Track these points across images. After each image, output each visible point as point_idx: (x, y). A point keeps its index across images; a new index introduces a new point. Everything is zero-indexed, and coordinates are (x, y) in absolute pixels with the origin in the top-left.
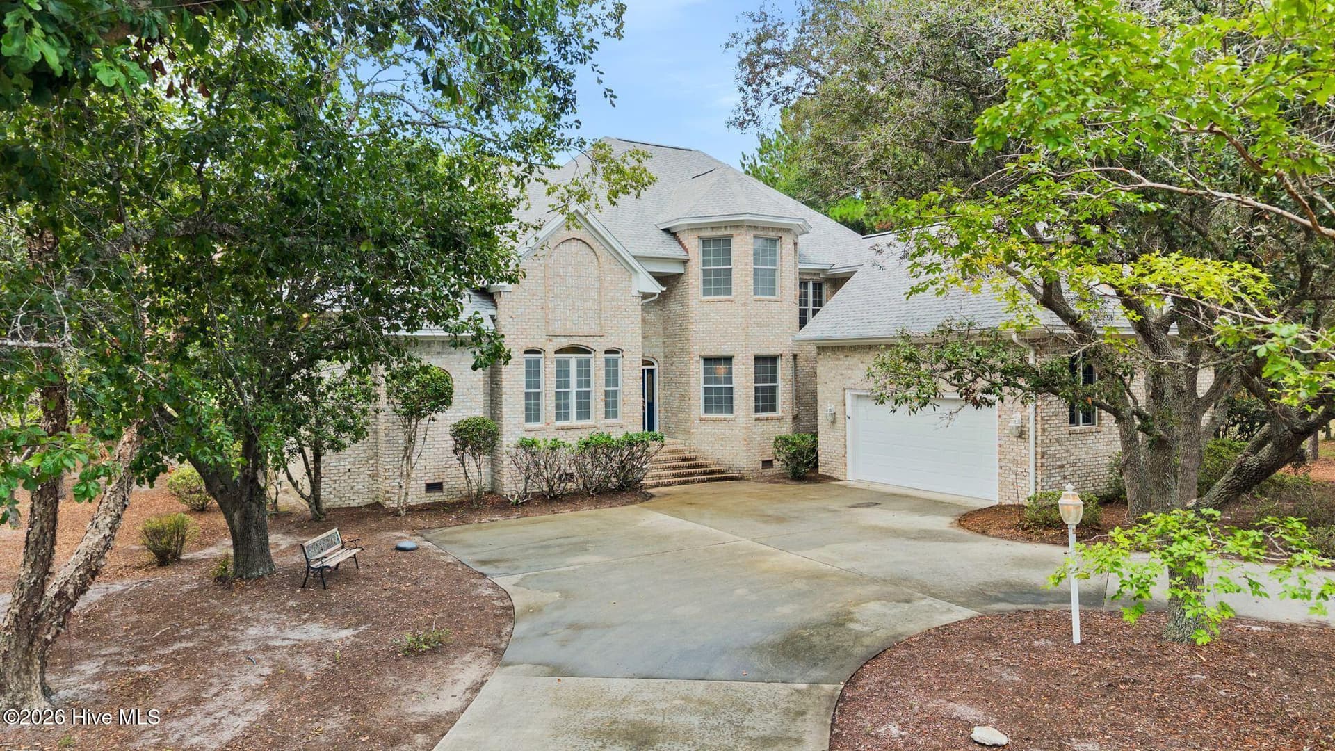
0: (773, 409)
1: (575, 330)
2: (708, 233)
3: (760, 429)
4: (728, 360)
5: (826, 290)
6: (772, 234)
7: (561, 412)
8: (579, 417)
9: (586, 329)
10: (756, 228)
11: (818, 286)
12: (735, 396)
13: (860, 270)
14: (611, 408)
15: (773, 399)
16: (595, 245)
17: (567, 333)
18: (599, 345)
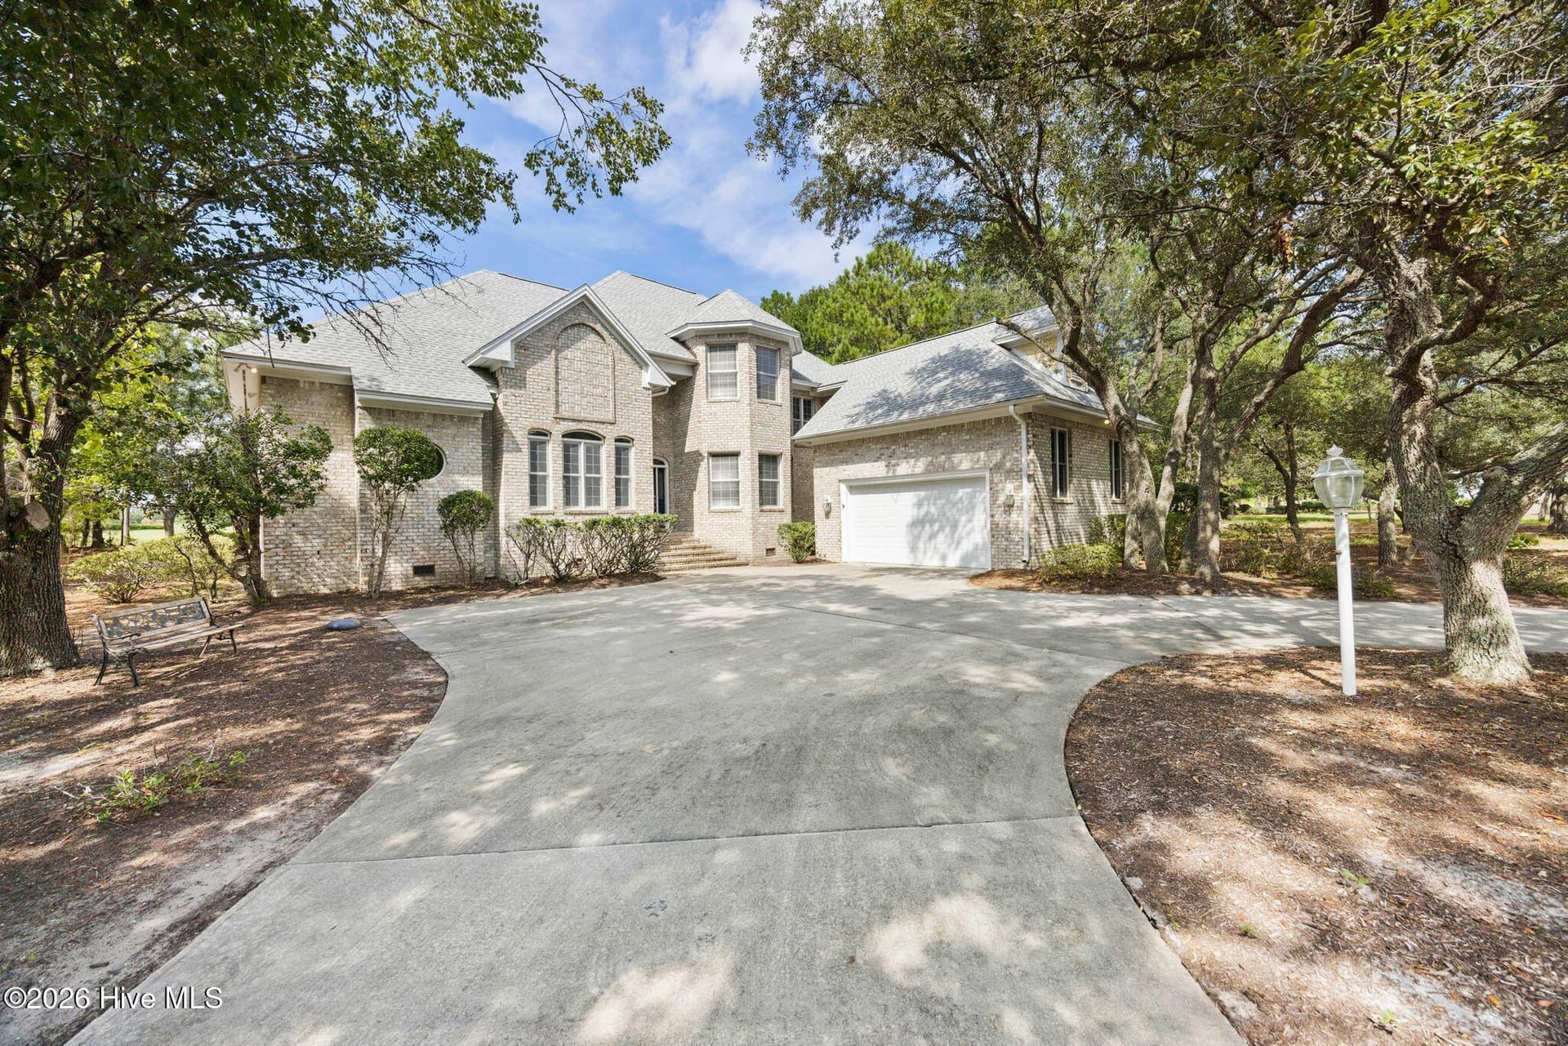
0: (775, 502)
1: (583, 415)
2: (715, 340)
3: (764, 519)
4: (736, 455)
5: (813, 405)
6: (772, 346)
7: (569, 496)
8: (588, 503)
9: (596, 416)
10: (758, 337)
11: (807, 403)
12: (741, 489)
13: (843, 387)
14: (620, 496)
15: (775, 494)
16: (605, 334)
17: (576, 416)
18: (610, 433)
